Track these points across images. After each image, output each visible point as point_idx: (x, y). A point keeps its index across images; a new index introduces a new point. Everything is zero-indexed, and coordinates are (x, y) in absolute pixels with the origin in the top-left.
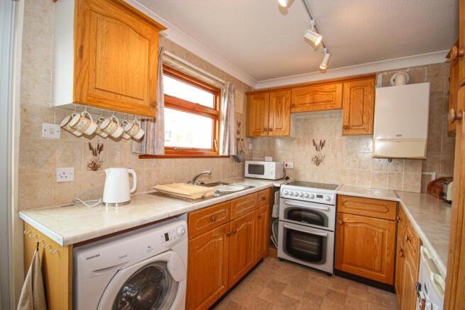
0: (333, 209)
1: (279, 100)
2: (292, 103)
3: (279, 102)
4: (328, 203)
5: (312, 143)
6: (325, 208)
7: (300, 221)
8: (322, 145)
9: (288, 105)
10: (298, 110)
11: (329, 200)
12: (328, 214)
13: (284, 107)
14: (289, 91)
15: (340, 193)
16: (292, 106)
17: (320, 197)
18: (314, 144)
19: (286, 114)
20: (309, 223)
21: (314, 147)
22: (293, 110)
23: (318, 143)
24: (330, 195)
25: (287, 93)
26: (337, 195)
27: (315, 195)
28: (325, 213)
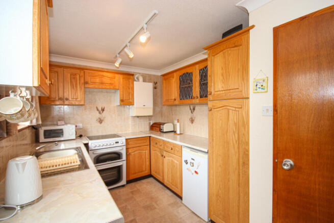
0: (125, 148)
1: (73, 76)
2: (86, 80)
3: (74, 78)
4: (122, 145)
5: (96, 109)
6: (121, 148)
7: (106, 162)
8: (103, 110)
9: (82, 81)
10: (90, 86)
11: (123, 143)
12: (122, 152)
13: (78, 81)
14: (82, 72)
15: (127, 138)
16: (86, 83)
17: (117, 143)
18: (98, 110)
19: (81, 88)
20: (112, 160)
21: (98, 112)
22: (87, 86)
23: (100, 109)
24: (122, 141)
25: (80, 72)
26: (126, 140)
27: (114, 142)
28: (121, 151)
